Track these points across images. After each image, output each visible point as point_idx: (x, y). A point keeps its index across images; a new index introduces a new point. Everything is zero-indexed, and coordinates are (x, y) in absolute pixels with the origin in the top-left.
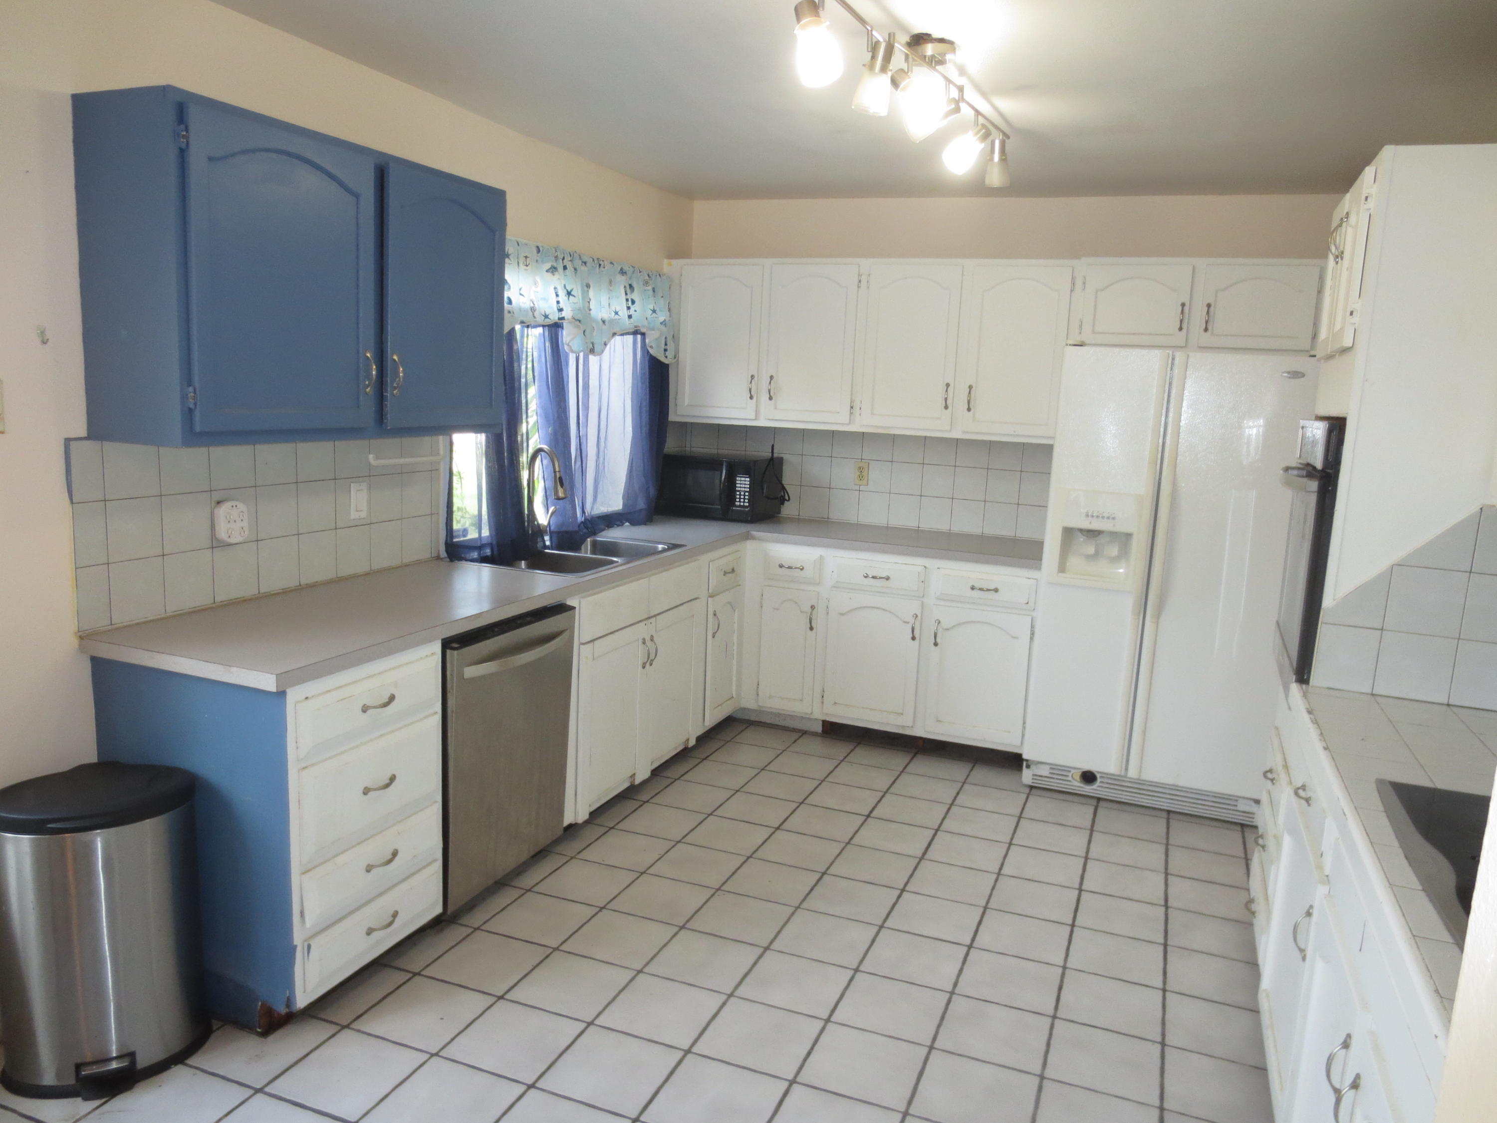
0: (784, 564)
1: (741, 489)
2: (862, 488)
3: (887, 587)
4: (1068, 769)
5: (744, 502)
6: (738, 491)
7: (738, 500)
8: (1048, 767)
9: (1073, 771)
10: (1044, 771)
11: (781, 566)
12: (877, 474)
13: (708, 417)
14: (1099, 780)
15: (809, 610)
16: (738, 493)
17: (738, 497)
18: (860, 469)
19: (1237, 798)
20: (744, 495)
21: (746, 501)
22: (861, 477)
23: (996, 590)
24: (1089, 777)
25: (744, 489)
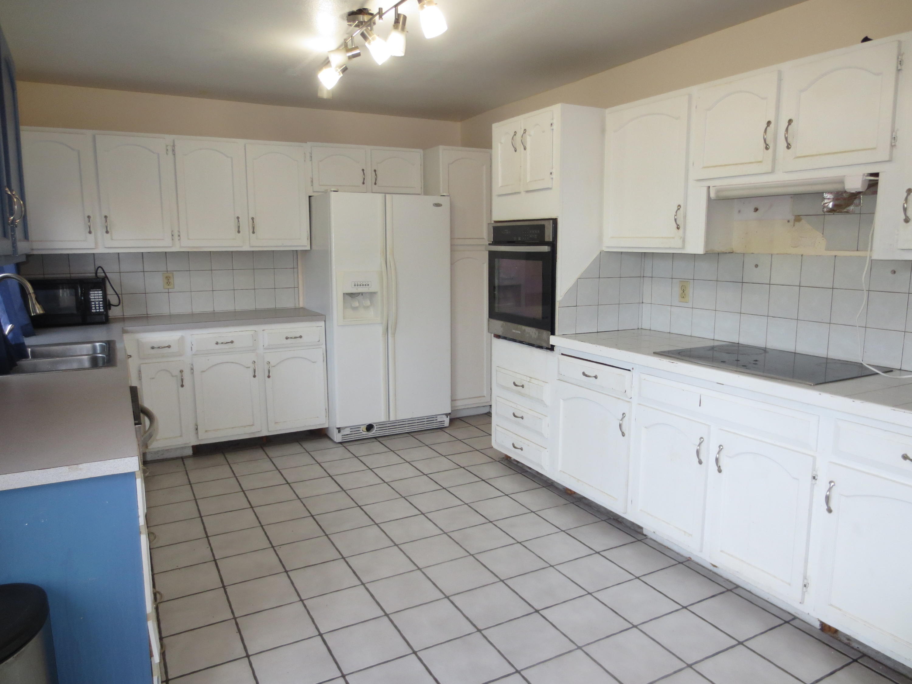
0: (154, 346)
1: (96, 300)
2: (170, 290)
3: (232, 348)
4: (358, 427)
5: (99, 309)
6: (93, 302)
7: (94, 308)
8: (349, 429)
9: (362, 427)
10: (347, 431)
11: (153, 348)
12: (179, 280)
13: (53, 249)
14: (375, 427)
15: (179, 374)
16: (93, 303)
17: (93, 306)
18: (168, 278)
19: (436, 416)
20: (99, 304)
21: (101, 308)
22: (168, 283)
23: (301, 337)
24: (370, 427)
25: (98, 300)
